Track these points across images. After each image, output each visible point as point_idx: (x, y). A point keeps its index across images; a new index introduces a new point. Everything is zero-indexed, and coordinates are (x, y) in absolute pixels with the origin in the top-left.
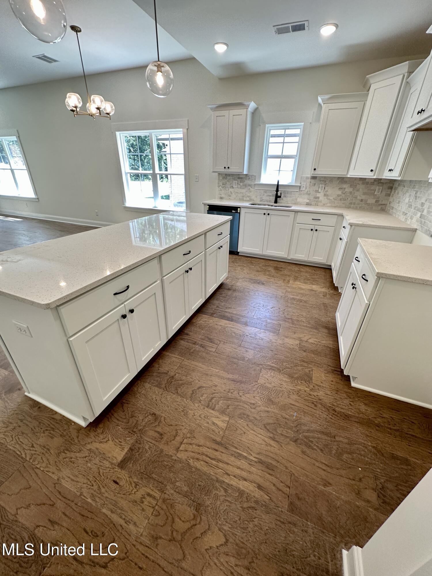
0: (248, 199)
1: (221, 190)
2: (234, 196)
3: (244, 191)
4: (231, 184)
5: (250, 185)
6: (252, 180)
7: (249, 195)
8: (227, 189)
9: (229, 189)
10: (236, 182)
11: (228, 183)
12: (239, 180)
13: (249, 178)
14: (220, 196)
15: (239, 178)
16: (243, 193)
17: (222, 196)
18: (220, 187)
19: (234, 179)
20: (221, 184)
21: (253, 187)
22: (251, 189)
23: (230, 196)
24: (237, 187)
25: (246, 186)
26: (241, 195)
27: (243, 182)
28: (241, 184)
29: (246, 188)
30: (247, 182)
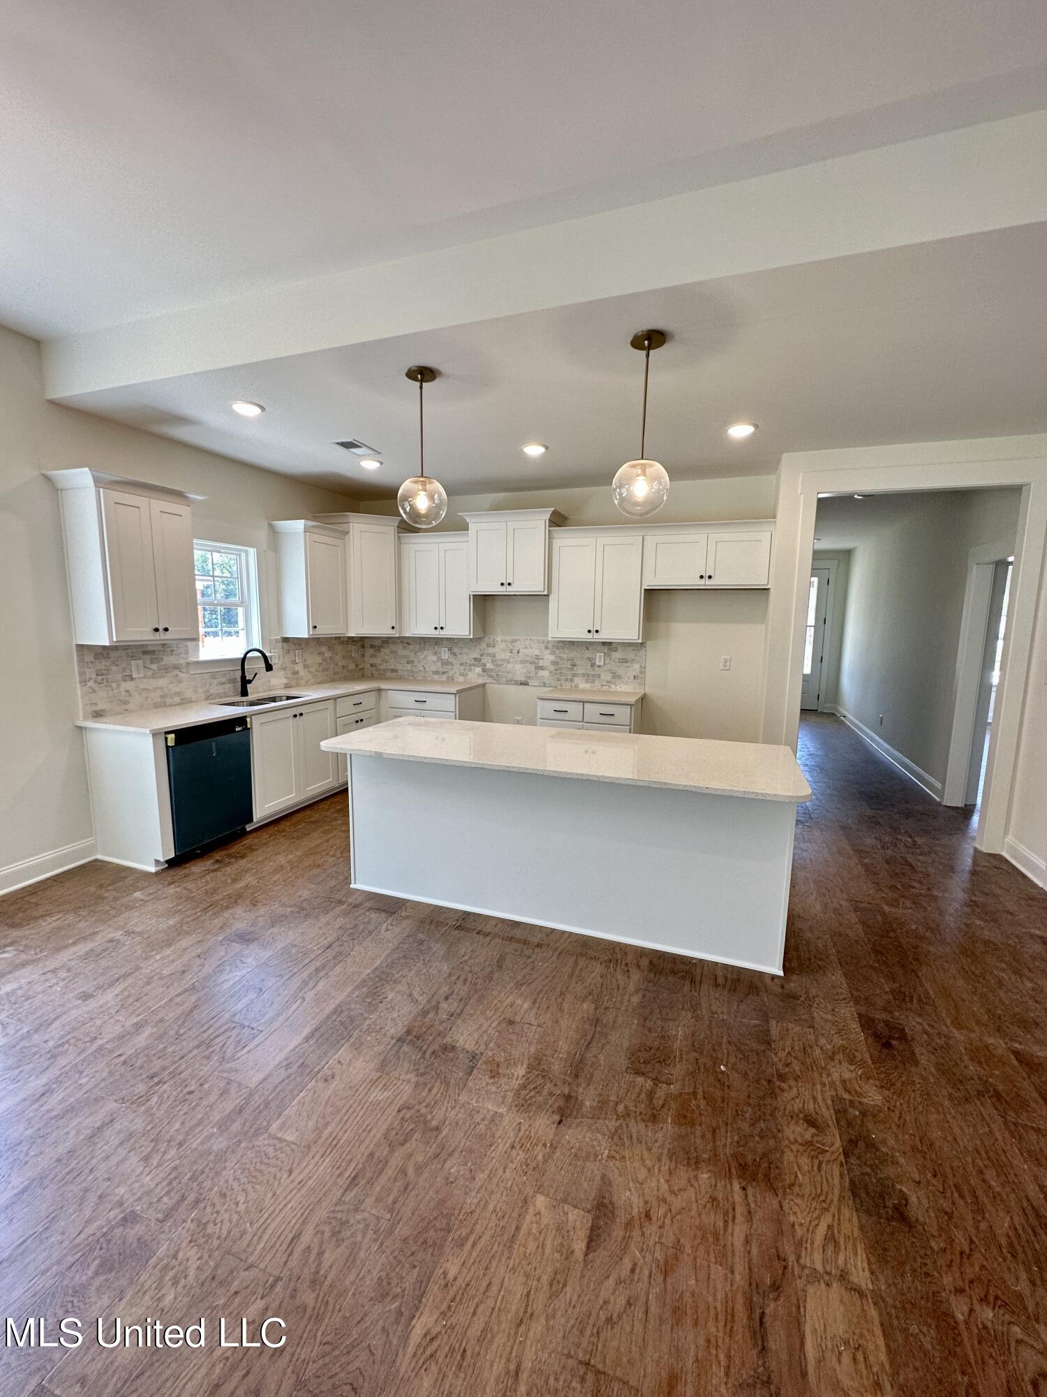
0: (177, 699)
1: (95, 692)
2: (137, 699)
3: (163, 682)
4: (124, 670)
5: (176, 667)
6: (180, 654)
7: (177, 689)
8: (114, 685)
9: (118, 686)
10: (140, 662)
11: (114, 668)
12: (148, 657)
13: (172, 651)
14: (94, 708)
15: (145, 653)
16: (161, 688)
17: (100, 707)
18: (91, 684)
19: (133, 657)
20: (89, 672)
21: (184, 670)
22: (180, 674)
23: (126, 703)
24: (145, 677)
25: (166, 669)
26: (159, 693)
27: (158, 660)
28: (154, 666)
29: (169, 675)
30: (169, 660)
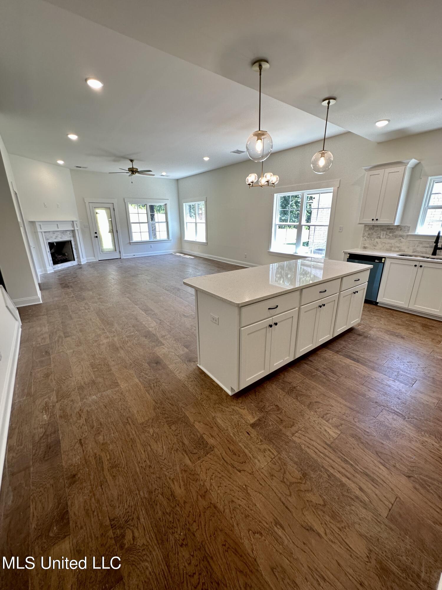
0: (397, 249)
1: (366, 240)
2: (380, 246)
3: (392, 241)
4: (378, 234)
5: (401, 236)
6: (405, 231)
7: (398, 245)
8: (373, 239)
9: (374, 240)
10: (385, 232)
11: (374, 233)
12: (389, 231)
13: (401, 229)
14: (364, 246)
15: (388, 229)
16: (391, 244)
17: (366, 246)
18: (365, 237)
19: (383, 230)
20: (366, 234)
21: (405, 238)
22: (402, 239)
23: (375, 246)
24: (385, 238)
25: (396, 236)
26: (389, 245)
27: (393, 232)
28: (391, 235)
29: (396, 239)
30: (398, 233)
